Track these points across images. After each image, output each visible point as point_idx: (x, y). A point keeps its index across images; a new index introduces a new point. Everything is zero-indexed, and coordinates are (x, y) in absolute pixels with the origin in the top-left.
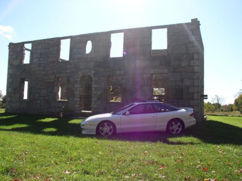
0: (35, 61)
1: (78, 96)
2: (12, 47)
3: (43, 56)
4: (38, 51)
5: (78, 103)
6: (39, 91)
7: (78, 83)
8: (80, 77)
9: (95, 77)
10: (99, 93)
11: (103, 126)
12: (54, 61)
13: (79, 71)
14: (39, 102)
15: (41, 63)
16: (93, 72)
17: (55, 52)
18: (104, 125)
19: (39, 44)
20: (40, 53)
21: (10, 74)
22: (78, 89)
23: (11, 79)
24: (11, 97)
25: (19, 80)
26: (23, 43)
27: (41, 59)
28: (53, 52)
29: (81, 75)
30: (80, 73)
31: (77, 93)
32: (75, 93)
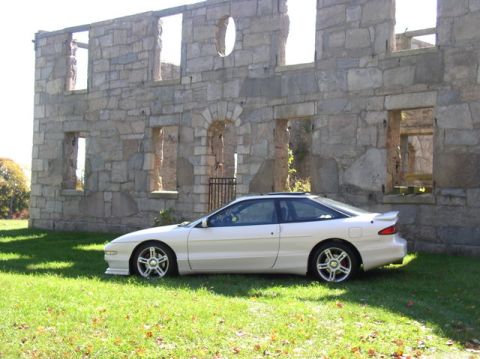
0: (99, 81)
1: (203, 180)
2: (43, 42)
3: (118, 67)
4: (105, 54)
5: (203, 199)
6: (108, 166)
7: (204, 142)
8: (206, 126)
9: (242, 124)
10: (255, 169)
11: (147, 255)
12: (143, 83)
13: (204, 109)
14: (108, 197)
15: (113, 86)
16: (238, 110)
17: (146, 55)
18: (148, 252)
19: (106, 33)
20: (110, 60)
21: (40, 119)
22: (203, 160)
23: (42, 134)
24: (43, 186)
25: (62, 136)
26: (69, 32)
27: (113, 76)
28: (140, 56)
29: (209, 120)
30: (206, 113)
31: (199, 171)
32: (196, 172)
